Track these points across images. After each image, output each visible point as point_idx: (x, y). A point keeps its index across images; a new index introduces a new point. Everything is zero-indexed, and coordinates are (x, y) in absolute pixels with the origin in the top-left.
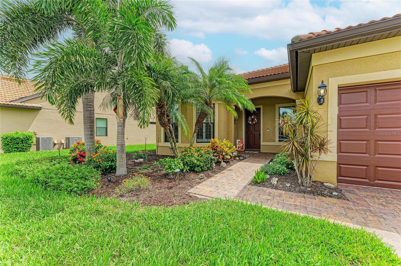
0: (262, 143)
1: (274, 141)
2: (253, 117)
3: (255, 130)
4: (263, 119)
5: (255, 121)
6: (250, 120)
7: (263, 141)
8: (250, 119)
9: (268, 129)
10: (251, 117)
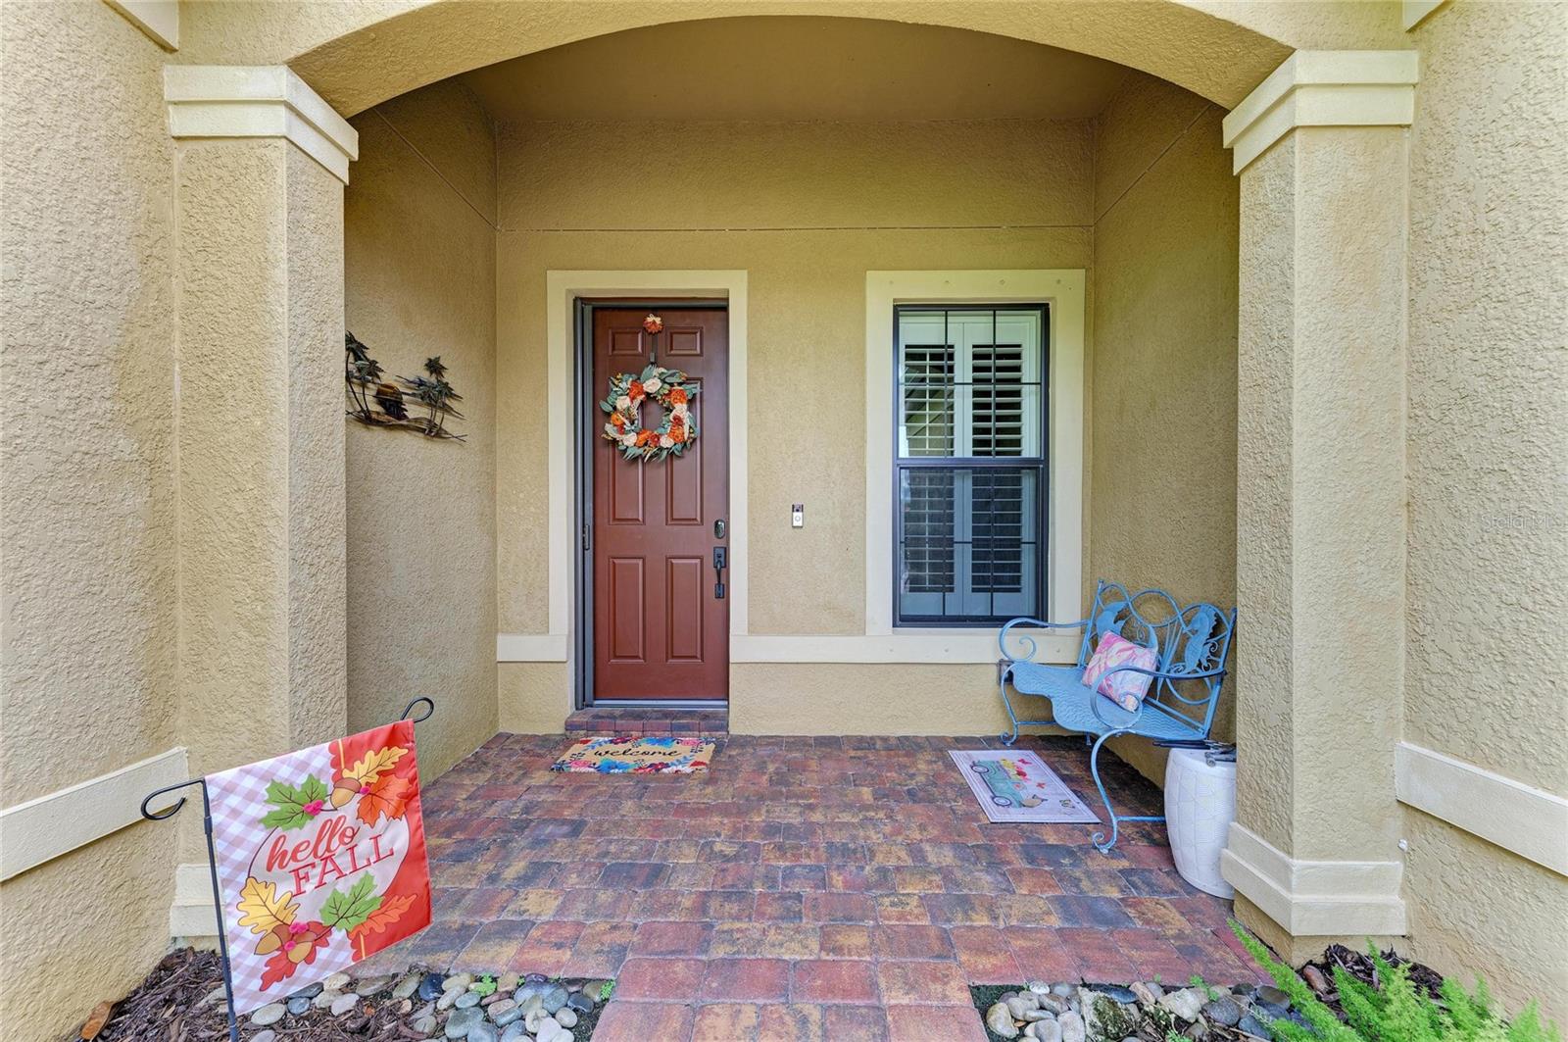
0: (743, 647)
1: (853, 623)
2: (652, 385)
3: (671, 519)
4: (755, 409)
5: (678, 421)
6: (627, 413)
7: (753, 629)
8: (623, 403)
9: (800, 509)
10: (637, 382)
